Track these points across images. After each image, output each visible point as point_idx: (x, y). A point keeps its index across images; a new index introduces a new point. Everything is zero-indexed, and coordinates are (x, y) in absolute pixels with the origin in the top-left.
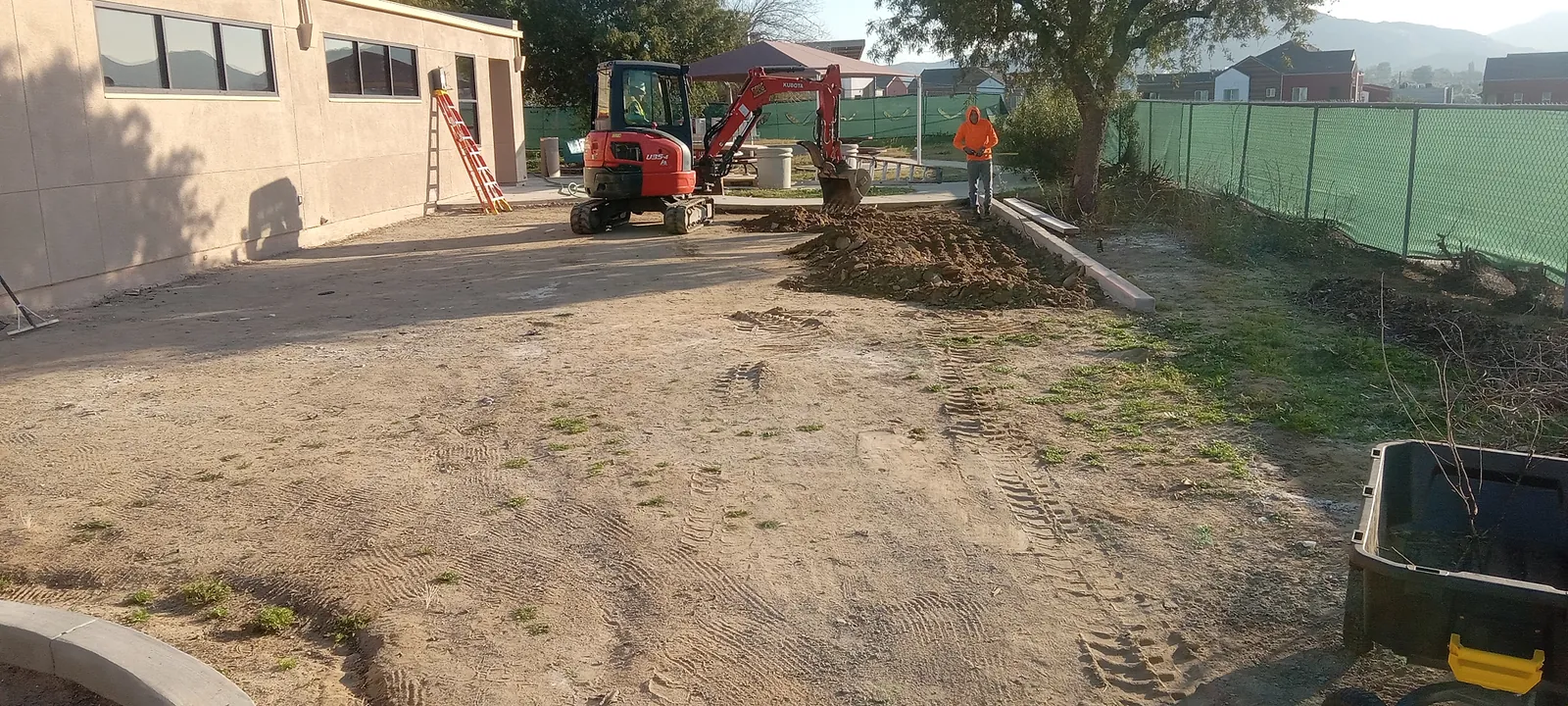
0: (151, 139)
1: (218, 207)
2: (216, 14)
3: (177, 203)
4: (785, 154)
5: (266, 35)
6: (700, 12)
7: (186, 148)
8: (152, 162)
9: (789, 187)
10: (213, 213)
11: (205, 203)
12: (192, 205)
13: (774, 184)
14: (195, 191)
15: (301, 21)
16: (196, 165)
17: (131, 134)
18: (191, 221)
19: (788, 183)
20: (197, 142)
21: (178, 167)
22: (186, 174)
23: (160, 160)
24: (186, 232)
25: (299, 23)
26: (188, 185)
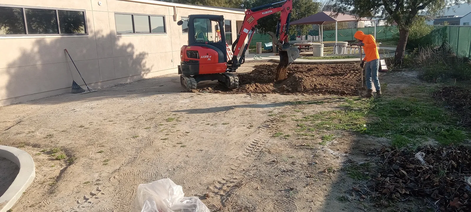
0: (135, 50)
1: (152, 67)
2: (149, 13)
3: (140, 66)
4: (321, 46)
5: (164, 18)
6: (306, 4)
7: (143, 52)
8: (135, 56)
9: (323, 56)
10: (150, 68)
11: (148, 66)
12: (144, 66)
13: (318, 55)
14: (146, 62)
15: (174, 14)
16: (146, 56)
17: (129, 50)
18: (144, 70)
19: (322, 55)
20: (146, 51)
21: (141, 57)
22: (143, 59)
23: (137, 55)
24: (143, 73)
25: (173, 14)
26: (144, 61)
